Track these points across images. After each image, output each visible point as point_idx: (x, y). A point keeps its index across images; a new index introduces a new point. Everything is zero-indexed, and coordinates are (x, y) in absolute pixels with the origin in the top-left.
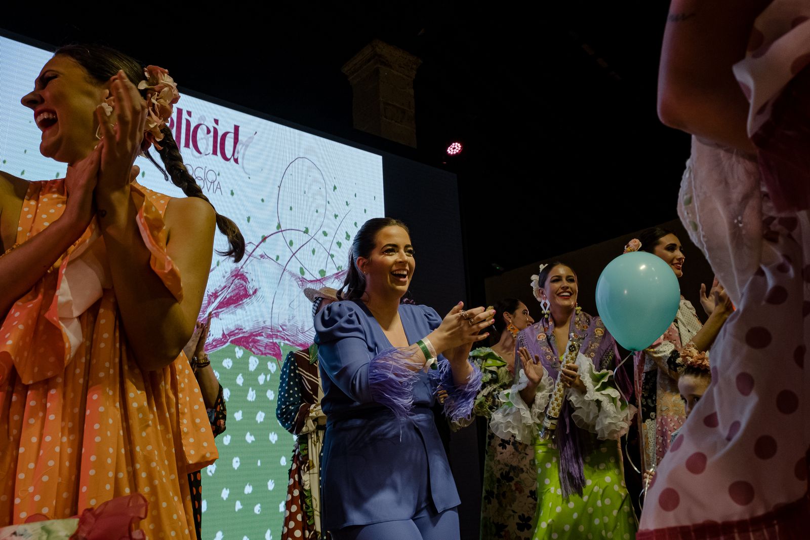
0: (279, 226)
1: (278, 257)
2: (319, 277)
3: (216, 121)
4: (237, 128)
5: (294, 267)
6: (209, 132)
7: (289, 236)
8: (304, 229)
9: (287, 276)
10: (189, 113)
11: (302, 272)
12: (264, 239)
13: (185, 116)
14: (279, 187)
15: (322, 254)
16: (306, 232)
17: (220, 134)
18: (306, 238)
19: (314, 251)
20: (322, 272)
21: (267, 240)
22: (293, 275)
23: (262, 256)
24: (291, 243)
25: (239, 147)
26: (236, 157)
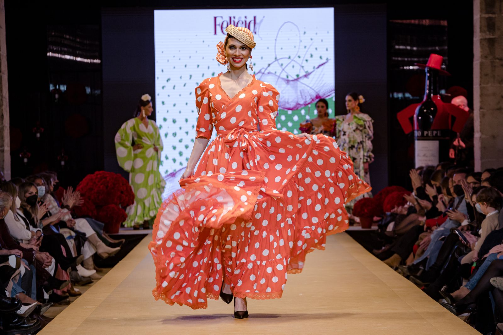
0: (276, 58)
1: (276, 72)
2: (296, 77)
3: (246, 17)
4: (255, 17)
5: (284, 75)
6: (243, 23)
7: (281, 62)
8: (288, 57)
9: (280, 80)
10: (234, 17)
11: (287, 77)
12: (269, 65)
13: (232, 19)
14: (276, 40)
15: (297, 67)
16: (289, 58)
17: (248, 23)
18: (289, 60)
19: (293, 67)
20: (298, 75)
21: (271, 66)
22: (283, 79)
23: (269, 73)
24: (282, 65)
25: (257, 26)
26: (255, 31)
